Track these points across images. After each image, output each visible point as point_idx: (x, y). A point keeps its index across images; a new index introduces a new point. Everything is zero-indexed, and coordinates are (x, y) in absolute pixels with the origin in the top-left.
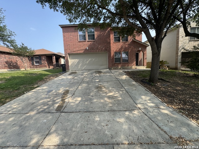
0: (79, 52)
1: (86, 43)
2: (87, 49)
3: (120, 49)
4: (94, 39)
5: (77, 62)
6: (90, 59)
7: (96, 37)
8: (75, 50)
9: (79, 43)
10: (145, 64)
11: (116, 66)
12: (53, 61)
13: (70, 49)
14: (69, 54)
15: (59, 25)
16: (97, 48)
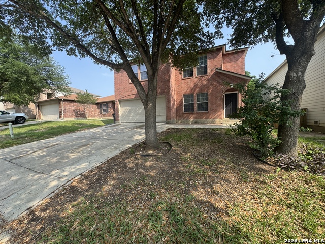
0: (129, 98)
5: (128, 110)
11: (185, 117)
13: (120, 94)
14: (120, 101)
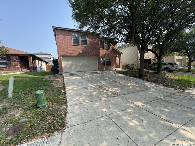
0: (73, 55)
1: (80, 47)
2: (81, 52)
3: (104, 55)
4: (86, 44)
5: (70, 64)
6: (83, 62)
7: (88, 43)
8: (69, 52)
9: (73, 46)
10: (121, 66)
11: (102, 68)
12: (30, 63)
13: (63, 51)
14: (63, 56)
15: (53, 27)
16: (90, 53)
